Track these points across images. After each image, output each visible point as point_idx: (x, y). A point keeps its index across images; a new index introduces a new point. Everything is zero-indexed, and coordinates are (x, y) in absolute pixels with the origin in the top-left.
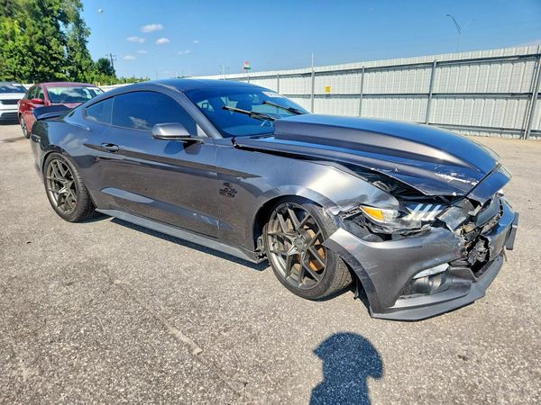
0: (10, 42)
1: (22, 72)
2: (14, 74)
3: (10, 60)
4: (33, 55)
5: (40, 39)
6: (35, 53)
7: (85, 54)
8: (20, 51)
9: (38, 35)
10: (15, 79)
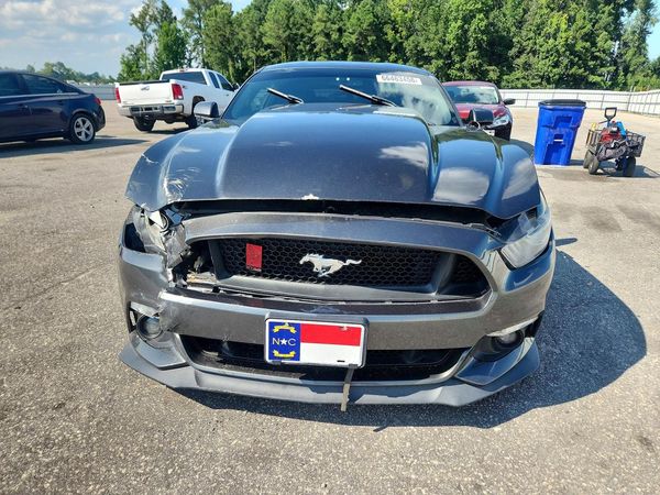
0: (551, 41)
1: (551, 75)
2: (542, 78)
3: (543, 62)
4: (571, 54)
5: (586, 34)
6: (573, 53)
7: (641, 49)
8: (557, 51)
9: (585, 30)
10: (541, 84)
